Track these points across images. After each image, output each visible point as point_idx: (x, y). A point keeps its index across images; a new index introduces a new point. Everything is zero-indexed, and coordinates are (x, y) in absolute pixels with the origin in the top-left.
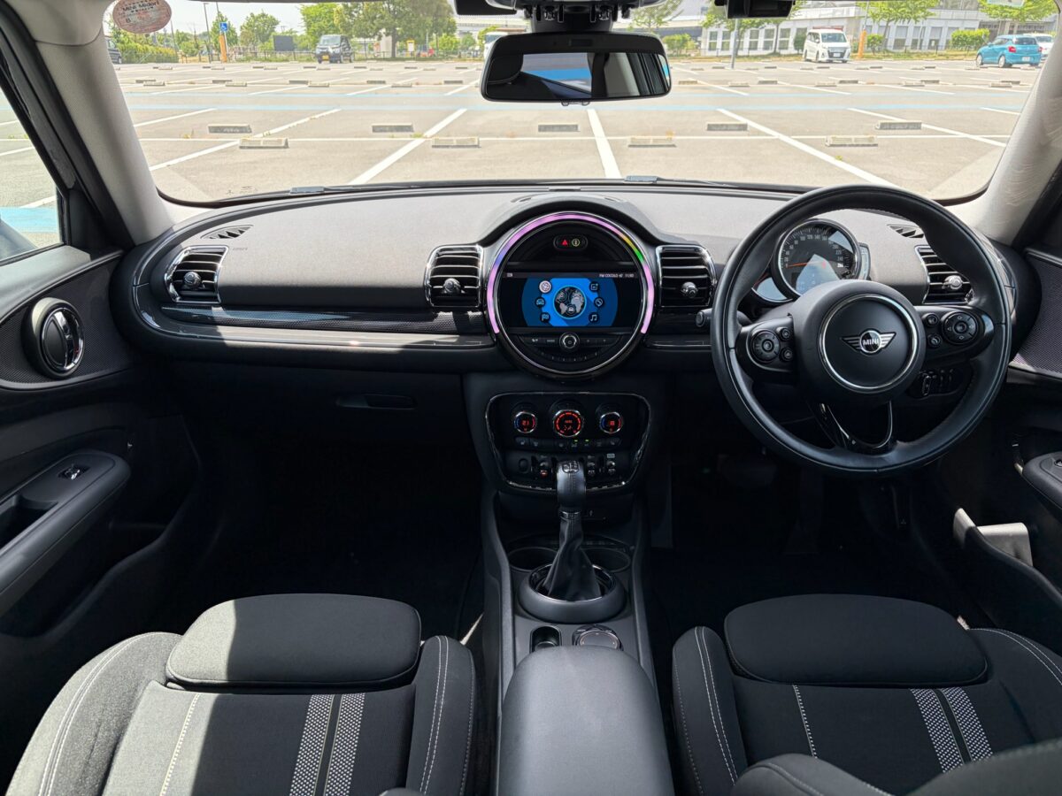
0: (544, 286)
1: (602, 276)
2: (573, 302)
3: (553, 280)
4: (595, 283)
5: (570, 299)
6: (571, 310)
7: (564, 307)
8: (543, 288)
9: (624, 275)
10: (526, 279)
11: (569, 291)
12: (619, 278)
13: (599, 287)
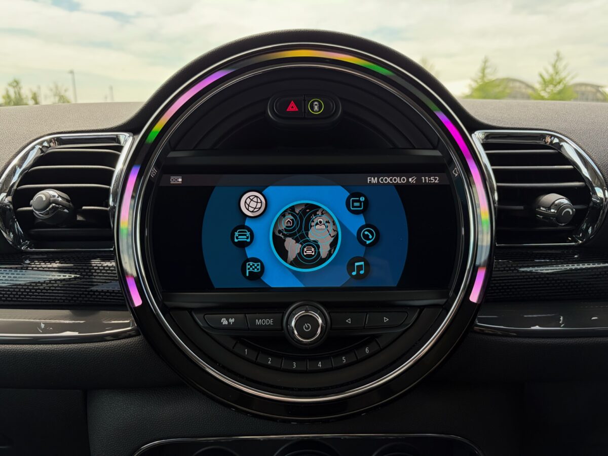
0: (251, 203)
1: (374, 180)
2: (313, 235)
3: (270, 190)
4: (360, 195)
5: (307, 230)
6: (310, 252)
7: (293, 247)
8: (248, 206)
9: (419, 180)
10: (211, 189)
11: (304, 212)
12: (408, 186)
13: (366, 202)
